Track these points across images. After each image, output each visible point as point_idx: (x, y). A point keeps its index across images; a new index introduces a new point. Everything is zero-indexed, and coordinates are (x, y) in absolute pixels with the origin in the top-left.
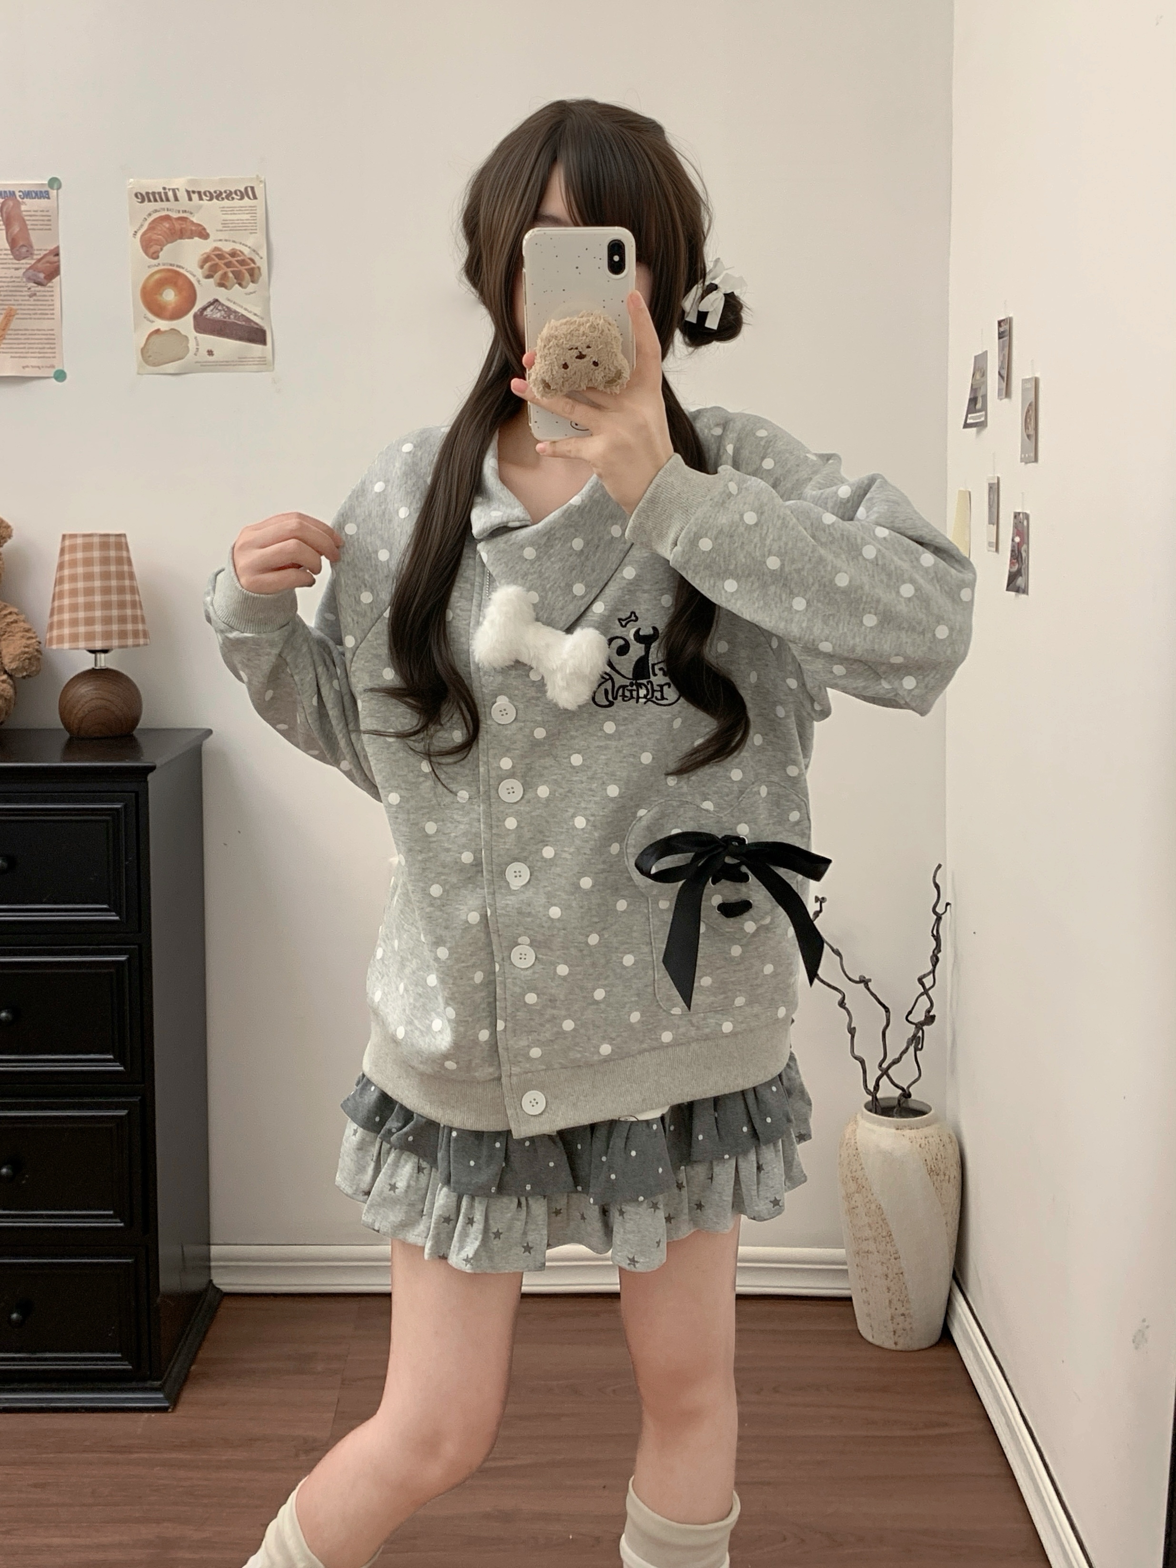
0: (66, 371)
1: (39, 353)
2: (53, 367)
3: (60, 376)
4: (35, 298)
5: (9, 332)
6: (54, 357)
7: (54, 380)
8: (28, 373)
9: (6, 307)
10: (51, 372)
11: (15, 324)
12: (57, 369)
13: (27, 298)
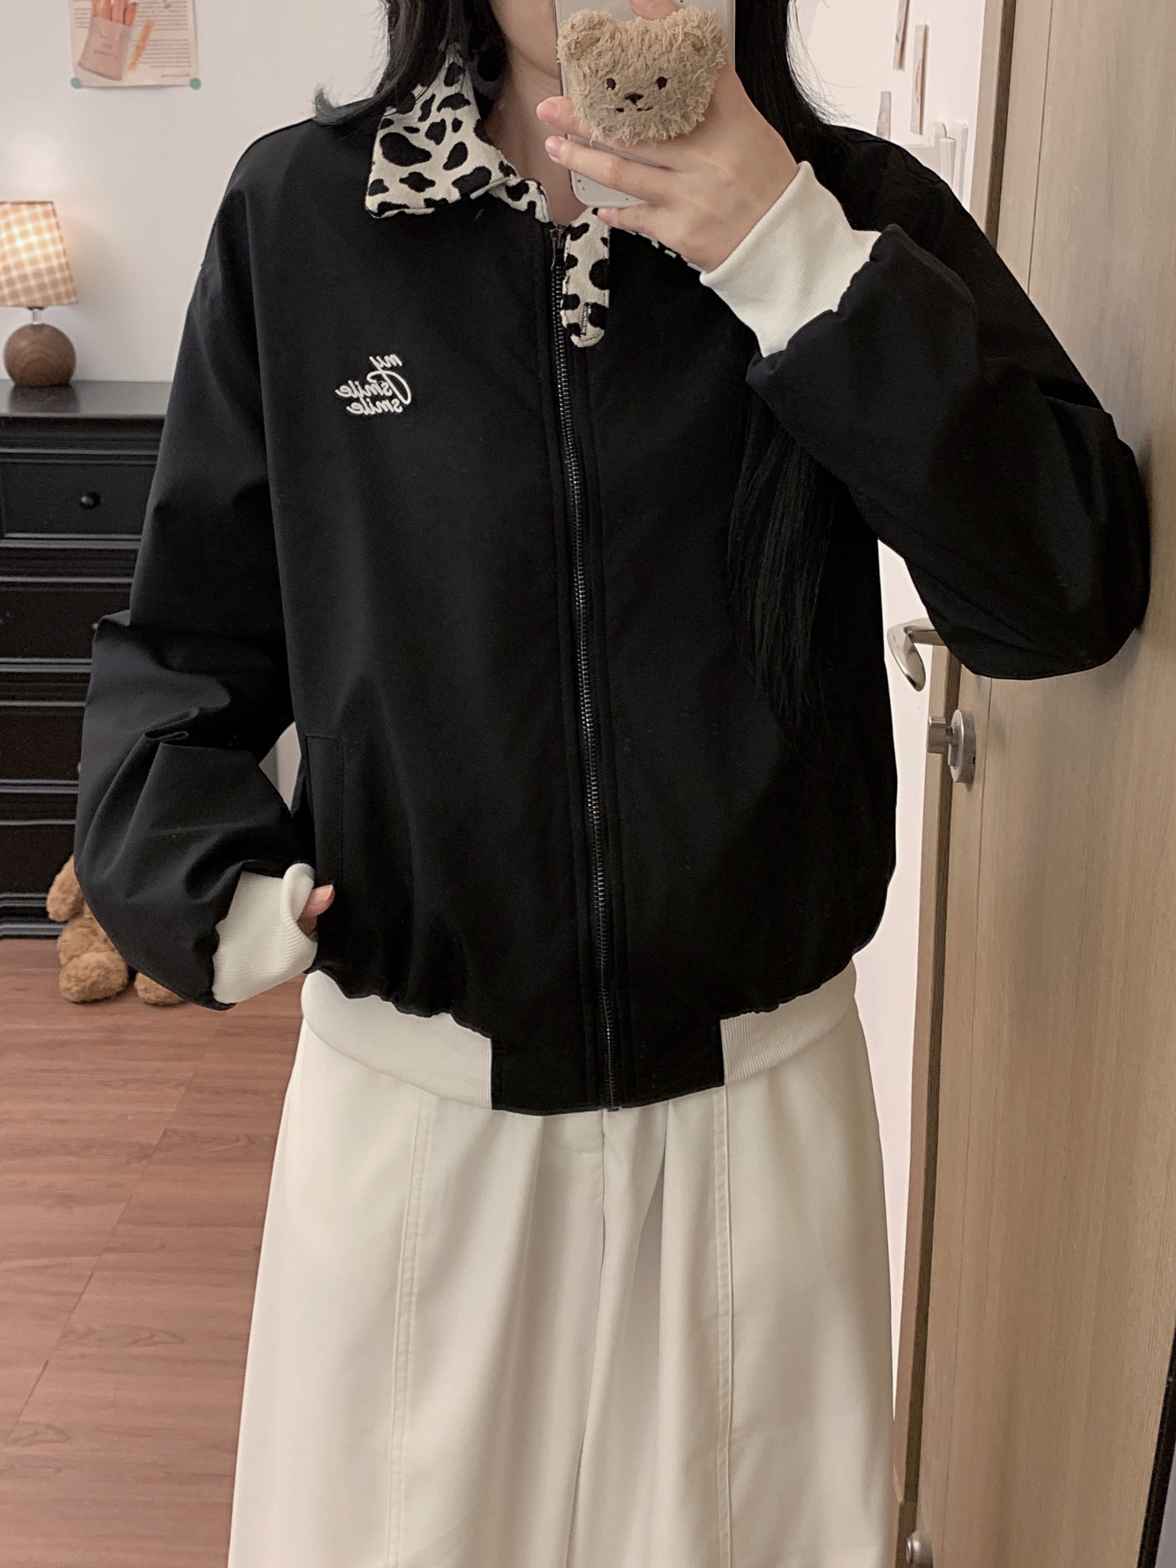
0: (201, 78)
1: (177, 62)
2: (188, 75)
3: (195, 84)
4: (170, 9)
5: (150, 43)
6: (190, 66)
7: (189, 88)
8: (165, 81)
9: (144, 19)
10: (187, 81)
11: (153, 35)
12: (192, 77)
13: (163, 9)
